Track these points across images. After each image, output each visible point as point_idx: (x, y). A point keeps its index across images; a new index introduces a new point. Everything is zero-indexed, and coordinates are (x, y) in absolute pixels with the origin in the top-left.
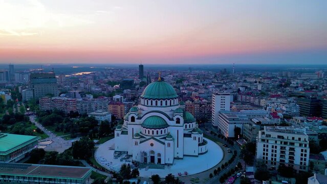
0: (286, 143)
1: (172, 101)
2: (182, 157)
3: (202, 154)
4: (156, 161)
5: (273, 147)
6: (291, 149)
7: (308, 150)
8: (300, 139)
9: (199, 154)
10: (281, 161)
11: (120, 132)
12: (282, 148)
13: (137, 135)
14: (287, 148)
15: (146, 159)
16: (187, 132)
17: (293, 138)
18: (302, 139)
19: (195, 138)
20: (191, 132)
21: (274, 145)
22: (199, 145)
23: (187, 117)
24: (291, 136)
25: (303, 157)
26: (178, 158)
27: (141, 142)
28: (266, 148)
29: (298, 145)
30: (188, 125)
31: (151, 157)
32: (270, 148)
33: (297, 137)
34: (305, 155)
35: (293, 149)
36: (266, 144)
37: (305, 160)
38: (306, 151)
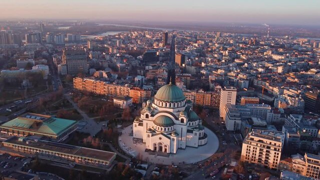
0: (264, 146)
1: (180, 103)
2: (184, 148)
3: (201, 146)
4: (163, 150)
5: (254, 148)
6: (267, 151)
7: (280, 153)
8: (275, 144)
9: (199, 146)
10: (259, 159)
11: (137, 124)
12: (260, 150)
13: (150, 130)
14: (265, 150)
15: (155, 148)
16: (190, 128)
17: (270, 143)
18: (277, 145)
19: (196, 134)
20: (193, 128)
21: (255, 147)
22: (200, 139)
23: (191, 117)
24: (269, 141)
25: (276, 158)
26: (181, 149)
27: (152, 136)
28: (249, 148)
29: (273, 149)
30: (191, 123)
31: (160, 147)
32: (252, 149)
33: (273, 142)
34: (277, 157)
35: (268, 152)
36: (249, 145)
37: (277, 160)
38: (278, 154)
